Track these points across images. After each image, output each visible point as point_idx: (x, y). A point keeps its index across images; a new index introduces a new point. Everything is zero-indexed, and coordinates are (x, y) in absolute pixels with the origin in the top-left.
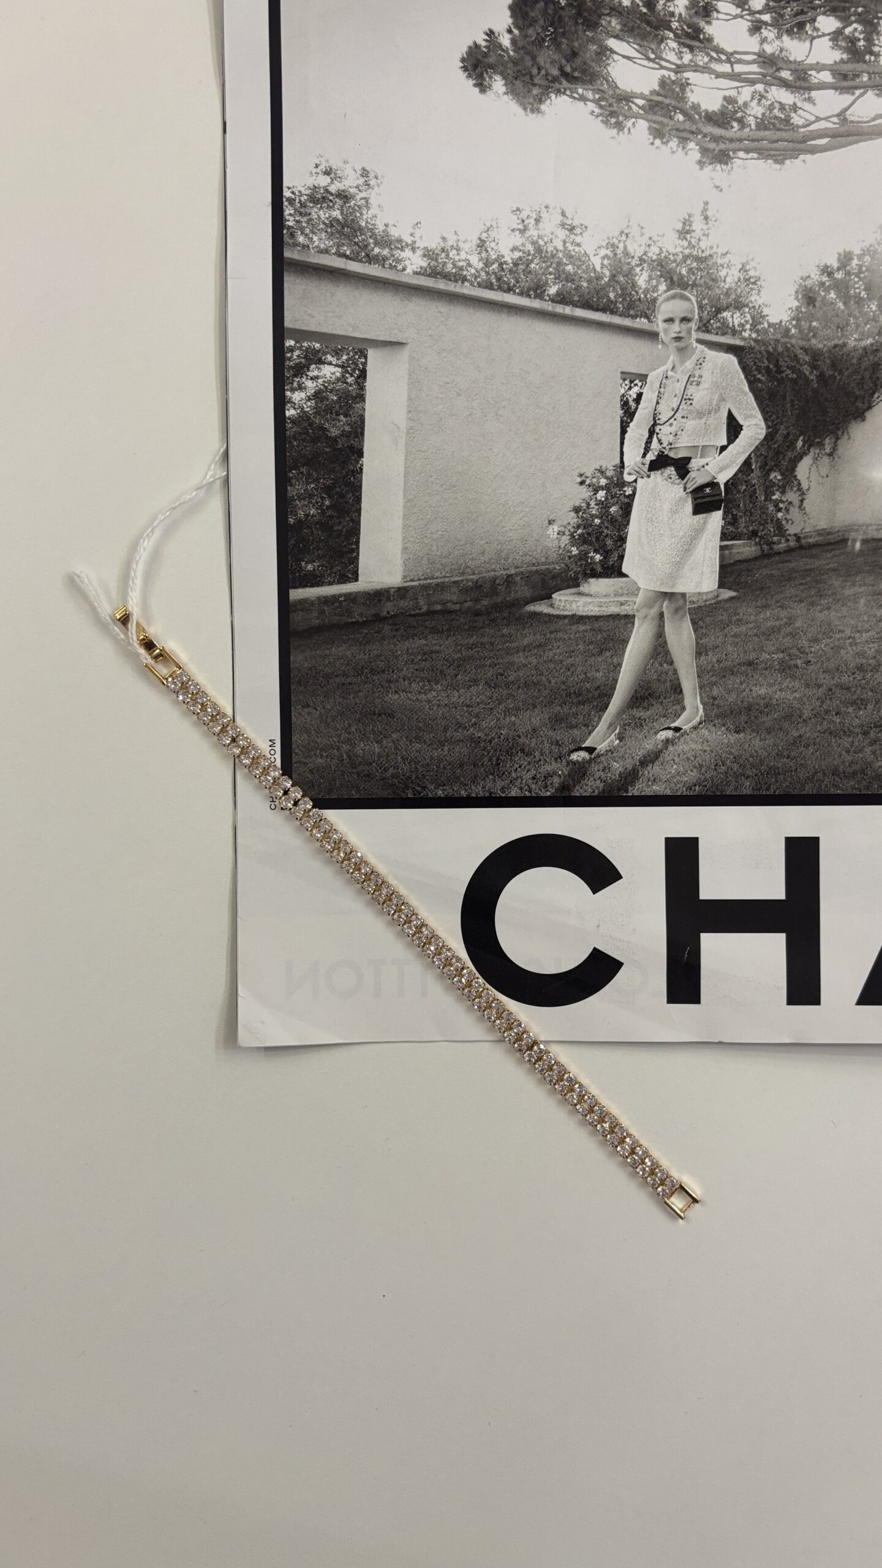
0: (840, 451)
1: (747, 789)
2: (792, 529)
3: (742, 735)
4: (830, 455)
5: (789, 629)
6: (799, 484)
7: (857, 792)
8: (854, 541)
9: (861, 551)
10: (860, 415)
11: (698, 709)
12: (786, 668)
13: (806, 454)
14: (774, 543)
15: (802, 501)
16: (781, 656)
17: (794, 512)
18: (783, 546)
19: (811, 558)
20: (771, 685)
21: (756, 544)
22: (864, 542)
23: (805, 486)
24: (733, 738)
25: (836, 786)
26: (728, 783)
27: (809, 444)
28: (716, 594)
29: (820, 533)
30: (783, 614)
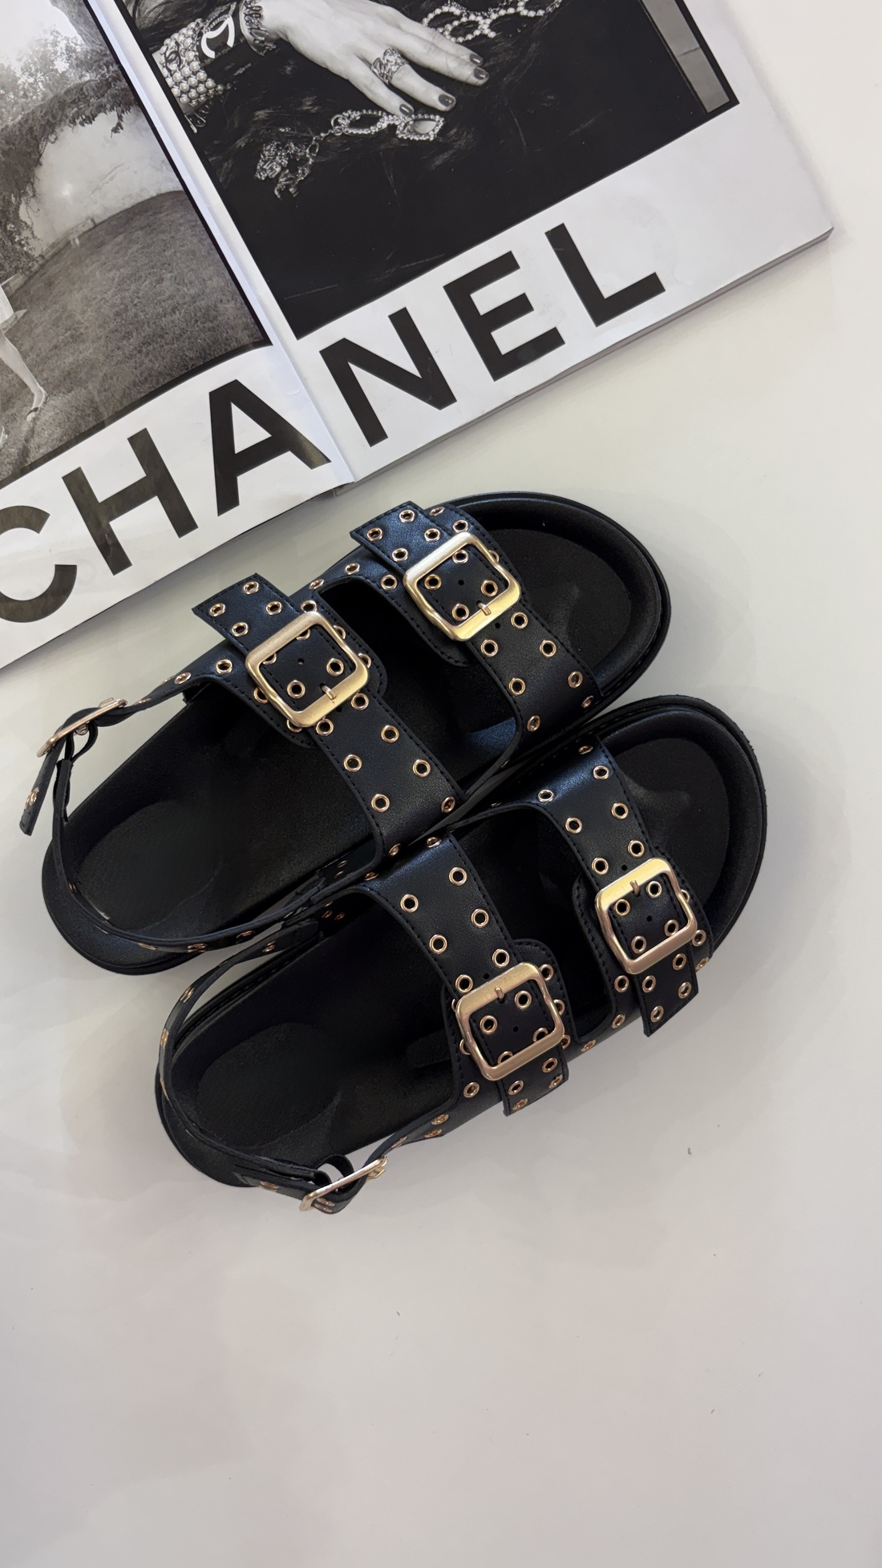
0: (38, 190)
1: (93, 423)
2: (36, 254)
3: (73, 392)
4: (34, 196)
5: (66, 314)
6: (26, 224)
7: (153, 389)
8: (74, 239)
9: (81, 244)
10: (38, 163)
11: (41, 391)
12: (77, 338)
13: (20, 203)
14: (31, 267)
15: (32, 233)
16: (69, 332)
17: (32, 241)
18: (36, 266)
19: (56, 264)
20: (73, 354)
21: (21, 274)
22: (79, 237)
23: (29, 223)
24: (69, 396)
25: (140, 392)
26: (80, 425)
27: (19, 196)
28: (14, 317)
29: (53, 246)
30: (57, 306)
